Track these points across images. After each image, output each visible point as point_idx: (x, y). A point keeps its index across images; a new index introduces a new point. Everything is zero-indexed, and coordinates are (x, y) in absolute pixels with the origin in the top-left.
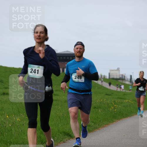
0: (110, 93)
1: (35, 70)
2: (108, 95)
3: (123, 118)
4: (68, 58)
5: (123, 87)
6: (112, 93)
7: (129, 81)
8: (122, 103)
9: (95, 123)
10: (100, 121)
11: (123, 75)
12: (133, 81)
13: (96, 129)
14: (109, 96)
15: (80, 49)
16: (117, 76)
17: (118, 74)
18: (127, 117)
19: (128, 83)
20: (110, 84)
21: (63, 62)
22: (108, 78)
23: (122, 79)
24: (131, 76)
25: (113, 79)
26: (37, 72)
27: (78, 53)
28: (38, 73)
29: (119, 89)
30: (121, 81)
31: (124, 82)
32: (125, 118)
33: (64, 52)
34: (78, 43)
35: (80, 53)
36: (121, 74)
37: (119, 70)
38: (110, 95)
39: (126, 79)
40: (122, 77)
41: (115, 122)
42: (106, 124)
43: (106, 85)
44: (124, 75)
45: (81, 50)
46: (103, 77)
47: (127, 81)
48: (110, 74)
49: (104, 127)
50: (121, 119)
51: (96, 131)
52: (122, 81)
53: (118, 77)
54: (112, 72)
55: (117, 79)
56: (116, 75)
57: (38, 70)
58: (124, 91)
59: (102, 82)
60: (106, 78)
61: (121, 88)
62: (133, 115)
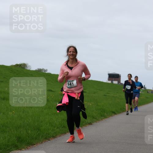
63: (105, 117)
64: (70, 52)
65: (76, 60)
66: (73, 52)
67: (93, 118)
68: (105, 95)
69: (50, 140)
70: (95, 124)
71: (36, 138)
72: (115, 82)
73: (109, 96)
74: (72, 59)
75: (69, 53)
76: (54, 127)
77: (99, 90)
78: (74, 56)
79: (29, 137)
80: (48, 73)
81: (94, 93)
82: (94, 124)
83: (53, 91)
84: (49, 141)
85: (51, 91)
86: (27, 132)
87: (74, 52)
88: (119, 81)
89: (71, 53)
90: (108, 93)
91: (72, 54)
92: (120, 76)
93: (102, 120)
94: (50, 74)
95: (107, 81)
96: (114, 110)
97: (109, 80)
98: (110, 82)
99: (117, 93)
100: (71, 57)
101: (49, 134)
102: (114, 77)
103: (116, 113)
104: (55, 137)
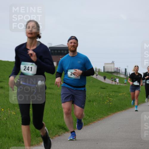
0: (104, 87)
1: (29, 67)
2: (103, 88)
3: (118, 112)
4: (63, 52)
5: (117, 80)
6: (107, 87)
7: (124, 75)
8: (117, 96)
9: (90, 117)
10: (95, 114)
11: (117, 69)
12: (128, 74)
13: (91, 122)
14: (104, 90)
15: (74, 43)
16: (111, 70)
17: (113, 68)
18: (122, 110)
19: (122, 76)
20: (105, 78)
21: (57, 56)
22: (103, 71)
23: (117, 72)
24: (126, 69)
25: (108, 72)
26: (30, 69)
27: (72, 47)
28: (31, 71)
29: (114, 83)
30: (115, 74)
31: (119, 75)
32: (120, 111)
33: (59, 45)
34: (72, 38)
35: (74, 47)
36: (116, 68)
37: (114, 64)
38: (105, 88)
39: (121, 73)
40: (117, 71)
41: (109, 116)
42: (101, 117)
43: (101, 78)
44: (119, 68)
45: (75, 45)
46: (97, 70)
47: (122, 74)
48: (105, 68)
49: (99, 120)
50: (116, 112)
51: (91, 124)
52: (117, 75)
53: (113, 71)
54: (106, 66)
55: (111, 73)
56: (111, 68)
57: (31, 68)
58: (119, 84)
59: (97, 75)
60: (100, 71)
61: (115, 81)
62: (128, 109)
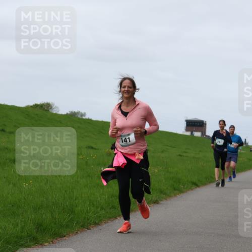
63: (181, 192)
64: (125, 87)
65: (134, 100)
66: (128, 87)
67: (161, 192)
68: (180, 155)
69: (90, 229)
70: (164, 202)
71: (67, 226)
72: (198, 134)
73: (187, 157)
74: (127, 98)
75: (123, 89)
76: (97, 207)
77: (171, 146)
78: (130, 94)
79: (55, 224)
80: (86, 119)
81: (162, 152)
82: (162, 202)
83: (95, 149)
84: (88, 231)
85: (92, 148)
86: (52, 215)
87: (131, 88)
88: (204, 133)
89: (126, 89)
90: (185, 152)
91: (127, 91)
92: (206, 124)
93: (175, 195)
94: (91, 120)
95: (183, 132)
96: (195, 179)
97: (187, 130)
98: (188, 133)
99: (200, 151)
100: (126, 95)
101: (88, 219)
102: (195, 125)
103: (199, 184)
104: (98, 224)
